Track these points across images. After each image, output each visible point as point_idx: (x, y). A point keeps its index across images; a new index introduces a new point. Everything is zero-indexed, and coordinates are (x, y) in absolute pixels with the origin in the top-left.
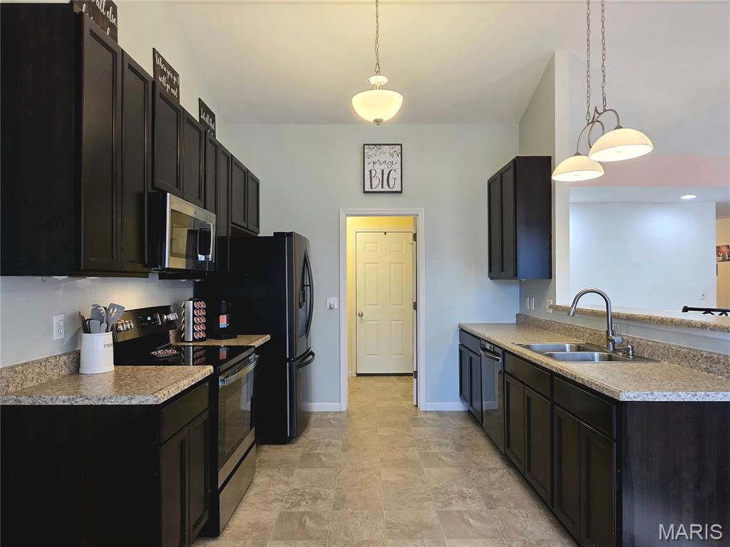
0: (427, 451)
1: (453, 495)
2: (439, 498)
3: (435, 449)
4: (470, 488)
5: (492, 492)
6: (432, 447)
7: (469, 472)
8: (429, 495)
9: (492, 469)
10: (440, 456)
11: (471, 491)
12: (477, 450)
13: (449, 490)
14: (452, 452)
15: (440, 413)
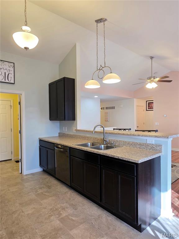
0: (38, 193)
1: (60, 210)
2: (55, 213)
3: (40, 191)
4: (64, 204)
5: (72, 202)
6: (38, 190)
7: (59, 197)
8: (50, 213)
9: (66, 192)
10: (44, 193)
11: (65, 204)
12: (56, 186)
13: (57, 208)
14: (48, 190)
15: (33, 174)
